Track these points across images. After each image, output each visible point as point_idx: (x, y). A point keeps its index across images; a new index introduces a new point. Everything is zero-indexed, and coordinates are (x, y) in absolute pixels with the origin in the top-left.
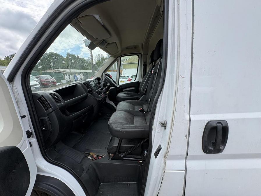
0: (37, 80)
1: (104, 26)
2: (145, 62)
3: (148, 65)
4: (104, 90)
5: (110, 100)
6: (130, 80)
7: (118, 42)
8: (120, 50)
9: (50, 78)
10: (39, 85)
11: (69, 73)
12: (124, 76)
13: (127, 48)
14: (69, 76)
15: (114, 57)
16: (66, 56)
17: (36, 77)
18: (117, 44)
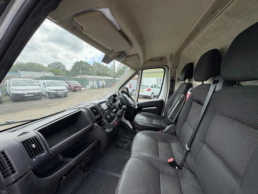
0: (67, 85)
1: (121, 32)
2: (173, 77)
3: (176, 80)
4: (118, 113)
5: (127, 118)
6: (150, 89)
7: (140, 54)
8: (142, 62)
9: (77, 84)
10: (67, 90)
11: (93, 80)
12: (144, 86)
13: (151, 60)
14: (93, 82)
15: (135, 70)
16: (93, 64)
17: (66, 82)
18: (140, 57)
